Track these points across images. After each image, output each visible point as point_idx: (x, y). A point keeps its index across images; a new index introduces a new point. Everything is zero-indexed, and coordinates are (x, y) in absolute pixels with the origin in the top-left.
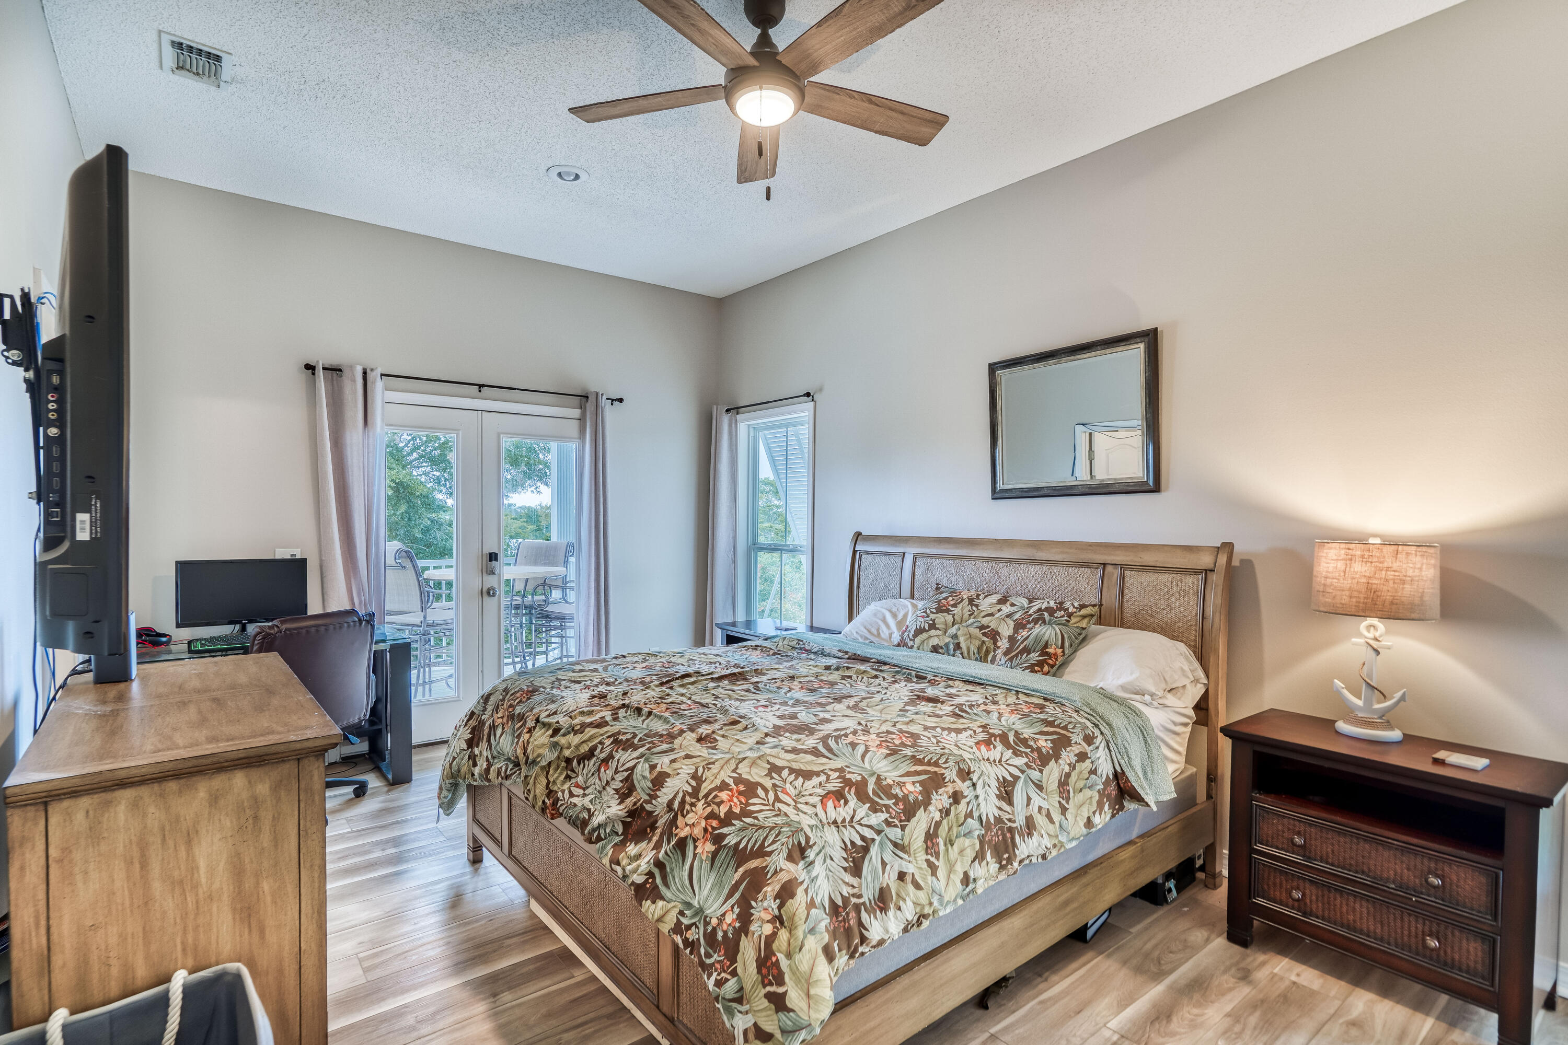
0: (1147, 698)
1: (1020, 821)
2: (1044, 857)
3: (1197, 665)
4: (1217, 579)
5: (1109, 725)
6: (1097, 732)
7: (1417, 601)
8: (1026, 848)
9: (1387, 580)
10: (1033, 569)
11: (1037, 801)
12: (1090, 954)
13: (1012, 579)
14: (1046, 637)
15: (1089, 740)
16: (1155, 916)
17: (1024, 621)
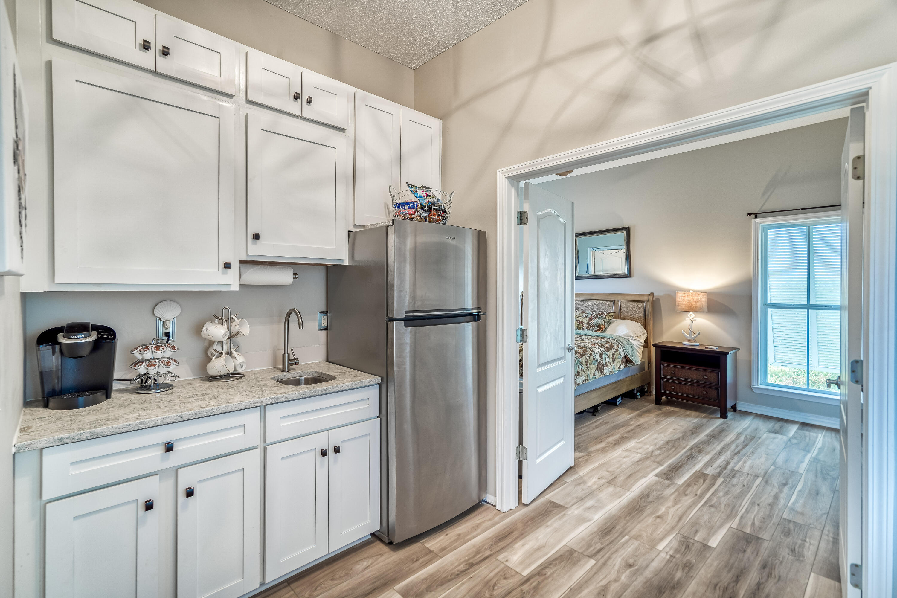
0: (631, 337)
1: (604, 363)
2: (610, 373)
3: (644, 329)
4: (649, 303)
5: (623, 343)
6: (620, 345)
7: (701, 307)
8: (607, 370)
9: (694, 302)
10: (590, 302)
11: (608, 359)
12: (618, 408)
13: (584, 306)
14: (599, 322)
15: (618, 346)
16: (633, 402)
17: (591, 318)
